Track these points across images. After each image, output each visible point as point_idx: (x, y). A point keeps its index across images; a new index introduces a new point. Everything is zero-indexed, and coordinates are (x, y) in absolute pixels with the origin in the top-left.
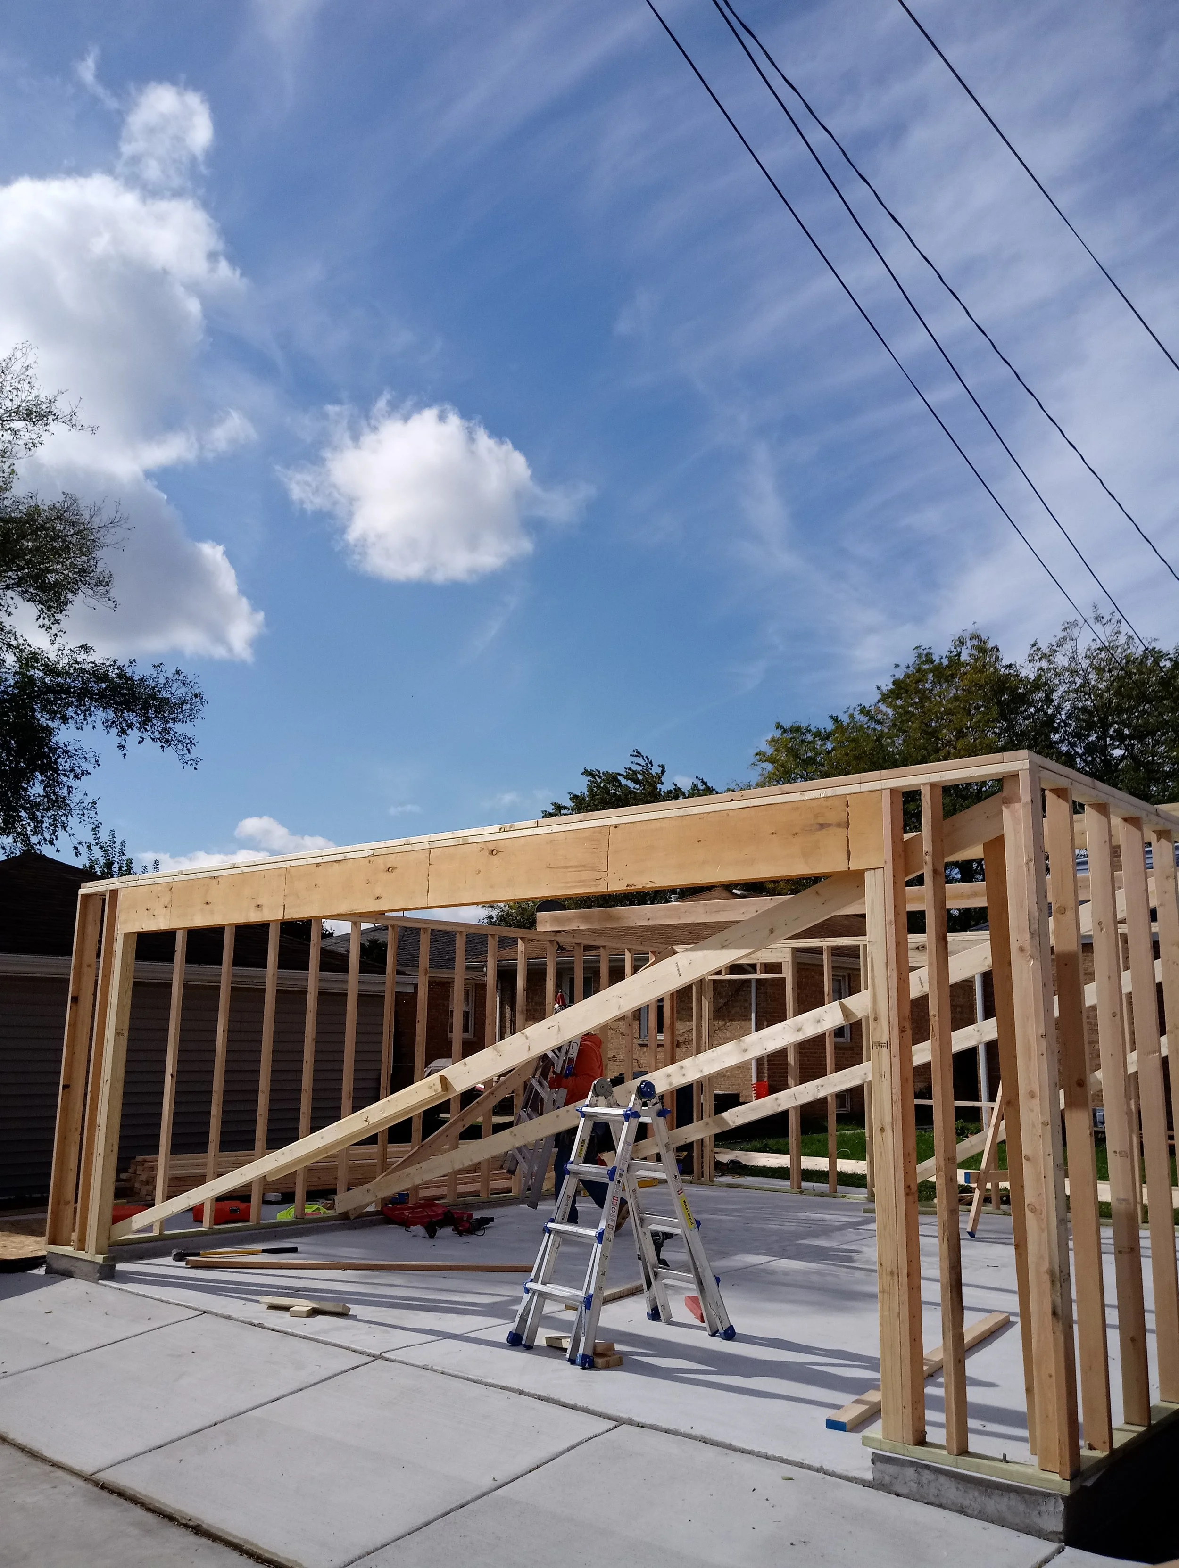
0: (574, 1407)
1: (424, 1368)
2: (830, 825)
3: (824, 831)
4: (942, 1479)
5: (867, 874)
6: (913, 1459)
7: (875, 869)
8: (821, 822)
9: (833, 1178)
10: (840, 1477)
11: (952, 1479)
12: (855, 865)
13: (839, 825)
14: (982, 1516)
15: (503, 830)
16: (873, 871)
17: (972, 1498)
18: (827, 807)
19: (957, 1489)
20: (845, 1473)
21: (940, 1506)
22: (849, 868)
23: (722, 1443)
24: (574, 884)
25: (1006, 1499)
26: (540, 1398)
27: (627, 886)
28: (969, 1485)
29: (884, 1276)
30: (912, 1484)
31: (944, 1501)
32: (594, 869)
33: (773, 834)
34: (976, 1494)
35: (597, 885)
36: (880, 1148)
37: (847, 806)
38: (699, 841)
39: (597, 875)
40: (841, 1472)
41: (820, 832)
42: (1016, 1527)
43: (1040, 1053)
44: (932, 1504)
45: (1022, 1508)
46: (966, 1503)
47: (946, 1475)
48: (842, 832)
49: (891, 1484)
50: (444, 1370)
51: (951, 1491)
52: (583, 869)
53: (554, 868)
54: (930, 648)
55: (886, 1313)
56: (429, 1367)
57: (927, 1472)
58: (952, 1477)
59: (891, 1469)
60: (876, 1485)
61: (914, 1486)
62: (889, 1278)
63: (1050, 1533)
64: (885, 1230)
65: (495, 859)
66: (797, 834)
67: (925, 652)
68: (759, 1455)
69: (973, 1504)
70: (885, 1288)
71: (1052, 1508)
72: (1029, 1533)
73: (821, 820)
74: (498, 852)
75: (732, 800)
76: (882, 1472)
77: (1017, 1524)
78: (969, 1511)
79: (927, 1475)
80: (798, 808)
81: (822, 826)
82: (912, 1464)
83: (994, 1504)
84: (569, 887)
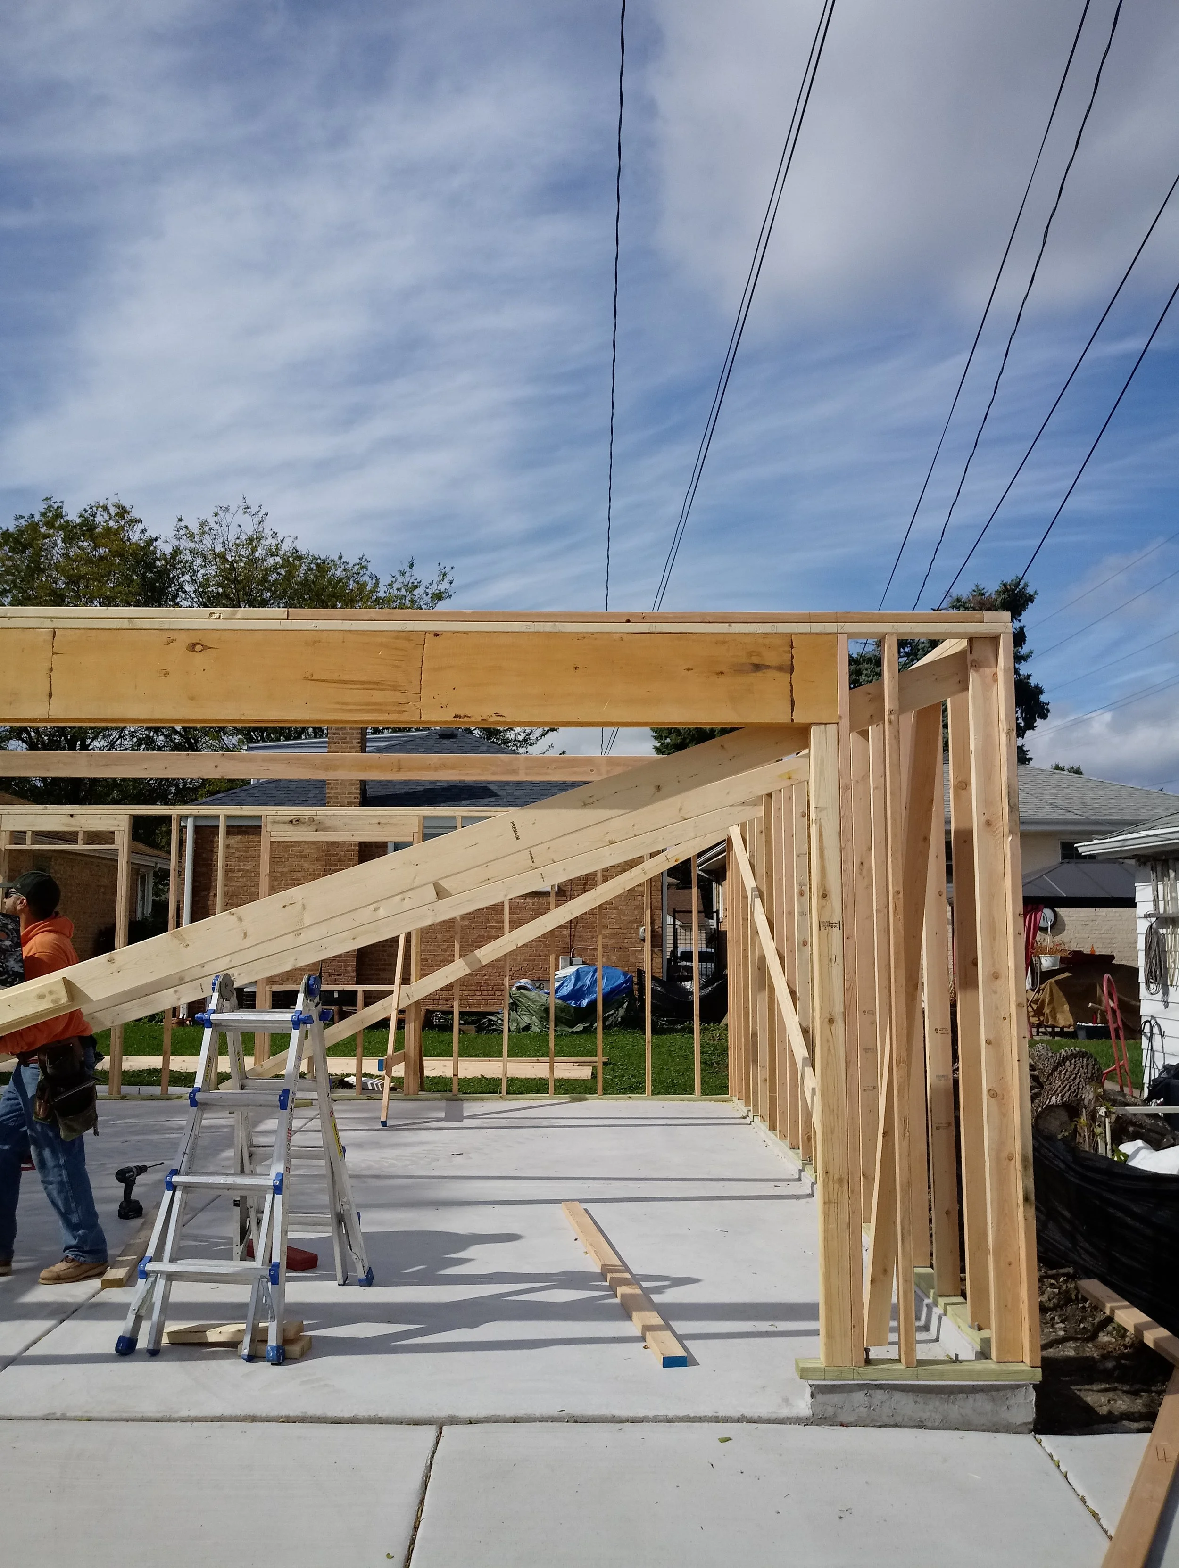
0: (353, 1421)
1: (47, 1418)
2: (768, 667)
3: (759, 674)
4: (897, 1395)
5: (813, 730)
6: (866, 1382)
7: (826, 724)
8: (756, 662)
9: (165, 1079)
10: (769, 1421)
11: (910, 1393)
12: (800, 717)
13: (780, 668)
14: (946, 1425)
15: (216, 616)
16: (823, 726)
17: (933, 1408)
18: (764, 645)
19: (916, 1402)
20: (774, 1416)
21: (896, 1426)
22: (792, 720)
23: (600, 1417)
24: (359, 707)
25: (971, 1400)
26: (288, 1420)
27: (456, 716)
28: (929, 1395)
29: (831, 1184)
30: (862, 1409)
31: (899, 1419)
32: (395, 687)
33: (688, 669)
34: (937, 1403)
35: (401, 712)
36: (828, 1041)
37: (792, 647)
38: (576, 668)
39: (399, 697)
40: (770, 1415)
41: (754, 674)
42: (984, 1427)
43: (1017, 932)
44: (885, 1426)
45: (988, 1407)
46: (925, 1416)
47: (902, 1391)
48: (783, 678)
49: (835, 1415)
50: (91, 1415)
51: (906, 1405)
52: (375, 687)
53: (317, 680)
54: (62, 502)
55: (833, 1226)
56: (58, 1415)
57: (879, 1392)
58: (909, 1391)
59: (835, 1398)
60: (818, 1420)
61: (863, 1411)
62: (836, 1186)
63: (1021, 1425)
64: (832, 1133)
65: (199, 659)
66: (722, 673)
67: (56, 506)
68: (656, 1420)
69: (933, 1414)
70: (831, 1196)
71: (1022, 1401)
72: (997, 1431)
73: (755, 660)
74: (205, 648)
75: (628, 621)
76: (824, 1404)
77: (983, 1425)
78: (929, 1424)
79: (879, 1395)
80: (724, 643)
81: (757, 667)
82: (861, 1387)
83: (956, 1409)
84: (350, 711)
